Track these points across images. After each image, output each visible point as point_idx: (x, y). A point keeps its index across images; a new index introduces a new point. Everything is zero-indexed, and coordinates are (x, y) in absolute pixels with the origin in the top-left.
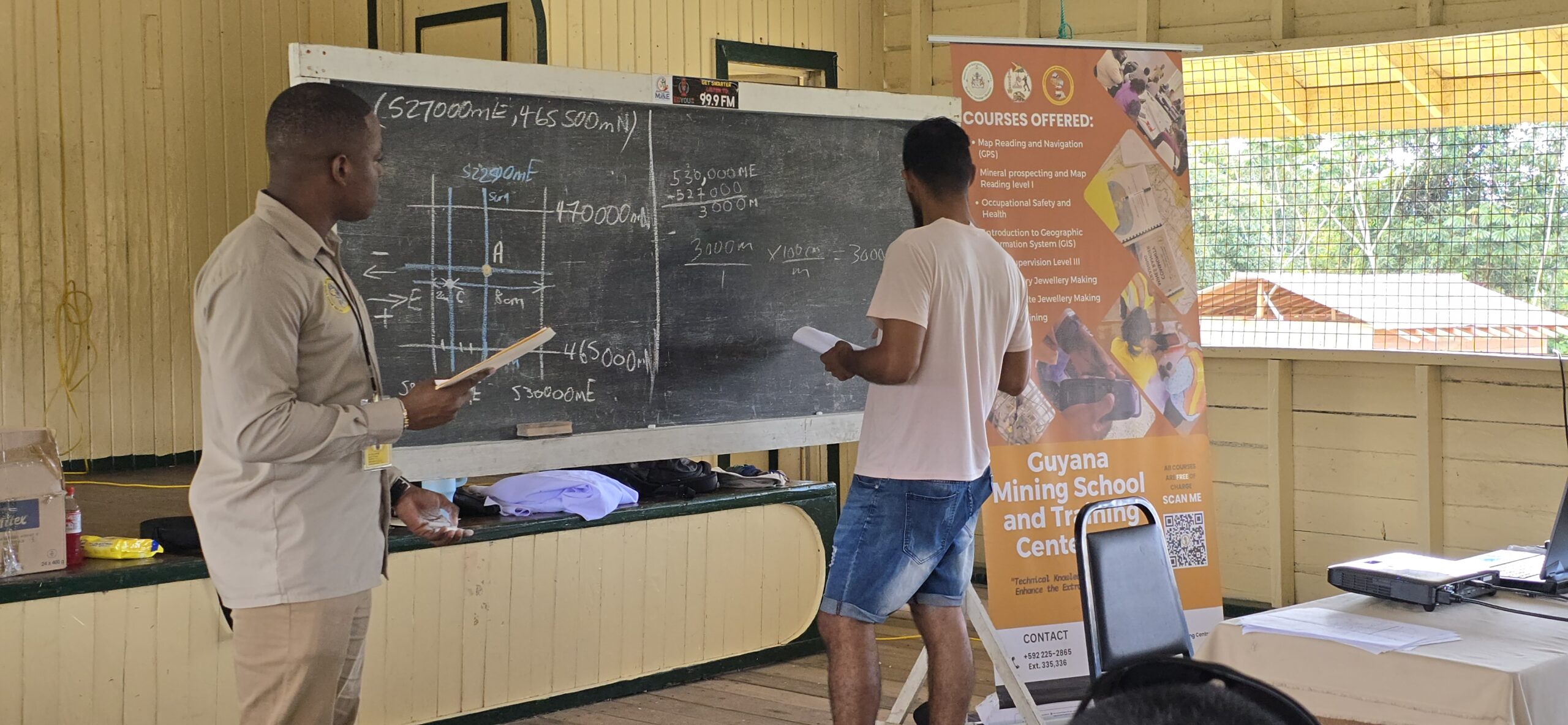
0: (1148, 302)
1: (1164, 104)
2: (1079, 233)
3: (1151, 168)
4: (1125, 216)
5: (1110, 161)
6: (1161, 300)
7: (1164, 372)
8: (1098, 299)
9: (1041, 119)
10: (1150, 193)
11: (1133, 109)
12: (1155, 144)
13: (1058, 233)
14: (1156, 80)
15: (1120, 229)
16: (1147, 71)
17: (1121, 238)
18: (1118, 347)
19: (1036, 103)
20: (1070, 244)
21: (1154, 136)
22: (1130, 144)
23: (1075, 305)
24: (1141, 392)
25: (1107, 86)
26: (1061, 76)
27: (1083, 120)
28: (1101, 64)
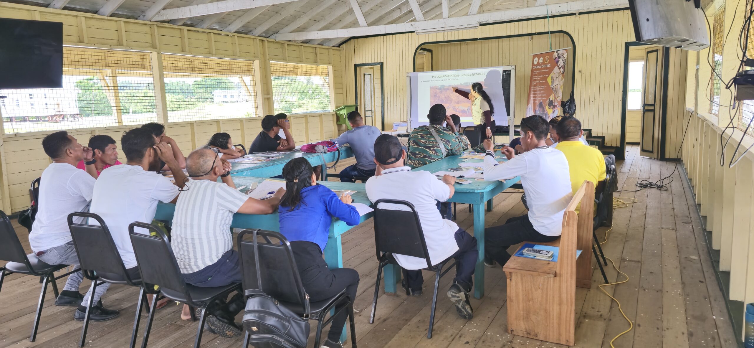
0: (554, 98)
1: (563, 60)
2: (545, 86)
3: (559, 73)
4: (552, 83)
5: (552, 72)
6: (555, 98)
7: (553, 112)
8: (546, 98)
9: (544, 66)
10: (557, 78)
11: (557, 62)
12: (560, 68)
13: (542, 87)
14: (562, 56)
15: (551, 85)
16: (561, 54)
17: (551, 87)
18: (547, 107)
19: (543, 63)
20: (543, 88)
21: (560, 67)
22: (556, 69)
23: (542, 100)
24: (549, 116)
25: (554, 58)
26: (548, 58)
27: (549, 66)
28: (554, 54)
